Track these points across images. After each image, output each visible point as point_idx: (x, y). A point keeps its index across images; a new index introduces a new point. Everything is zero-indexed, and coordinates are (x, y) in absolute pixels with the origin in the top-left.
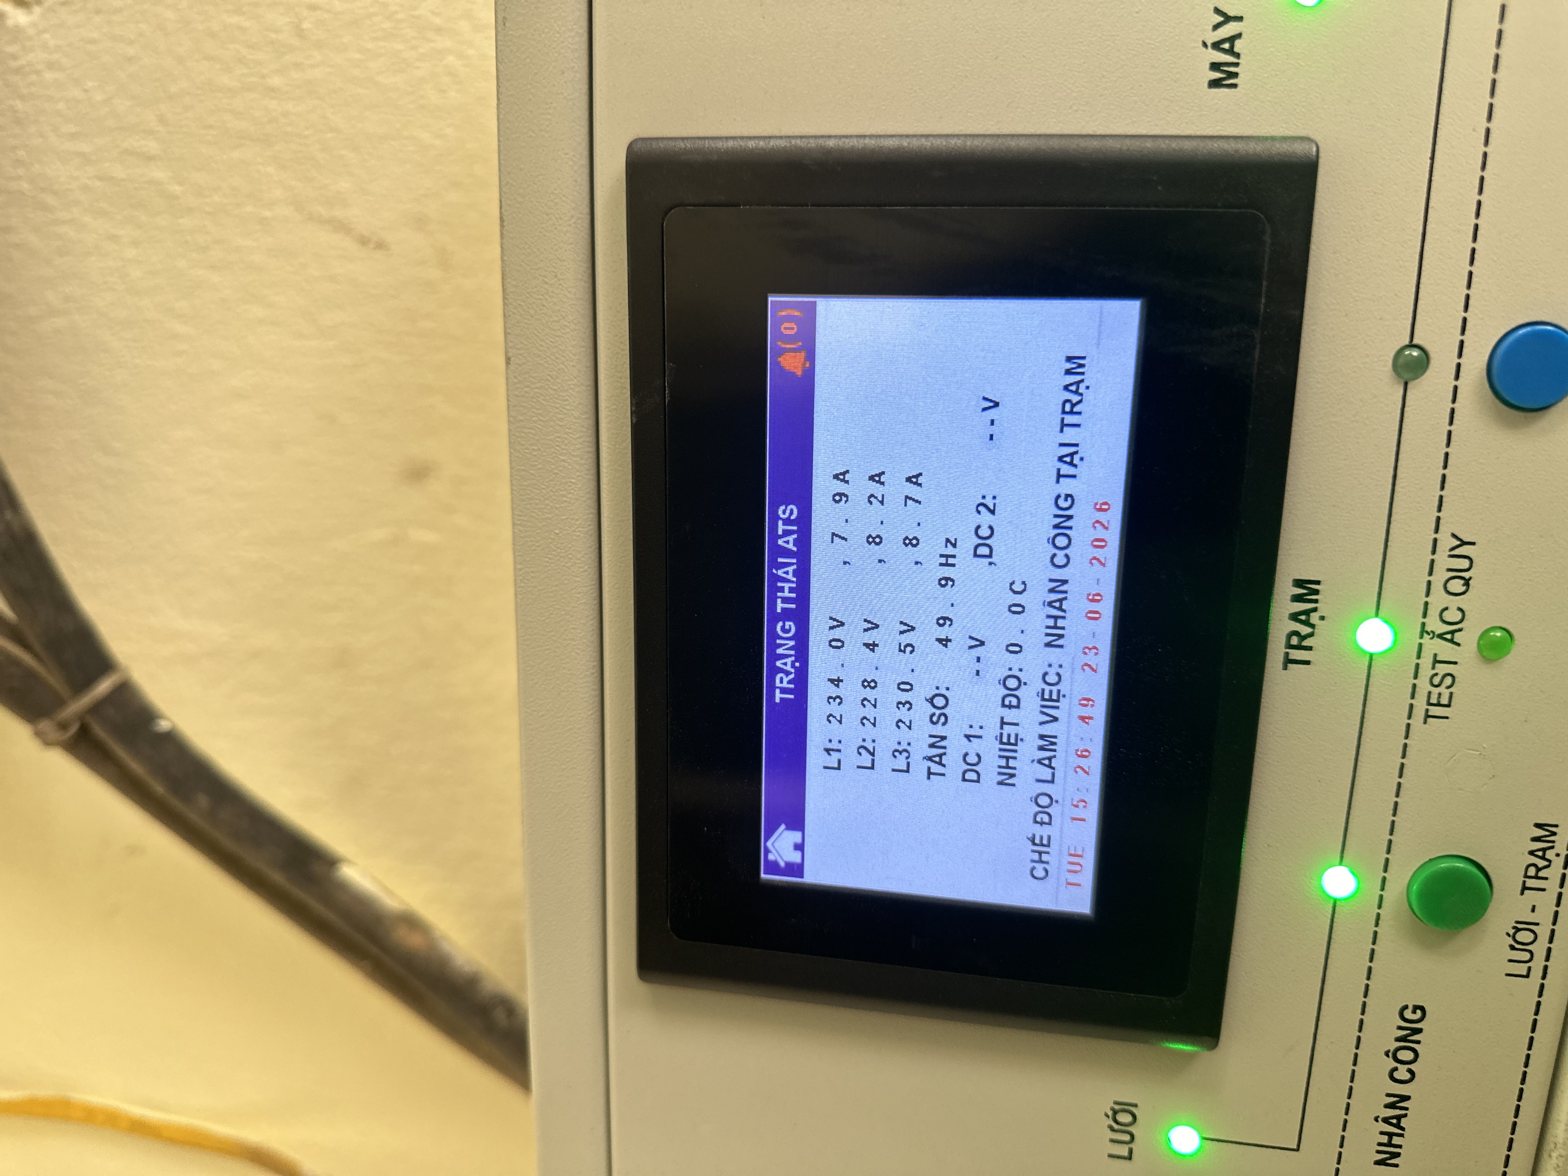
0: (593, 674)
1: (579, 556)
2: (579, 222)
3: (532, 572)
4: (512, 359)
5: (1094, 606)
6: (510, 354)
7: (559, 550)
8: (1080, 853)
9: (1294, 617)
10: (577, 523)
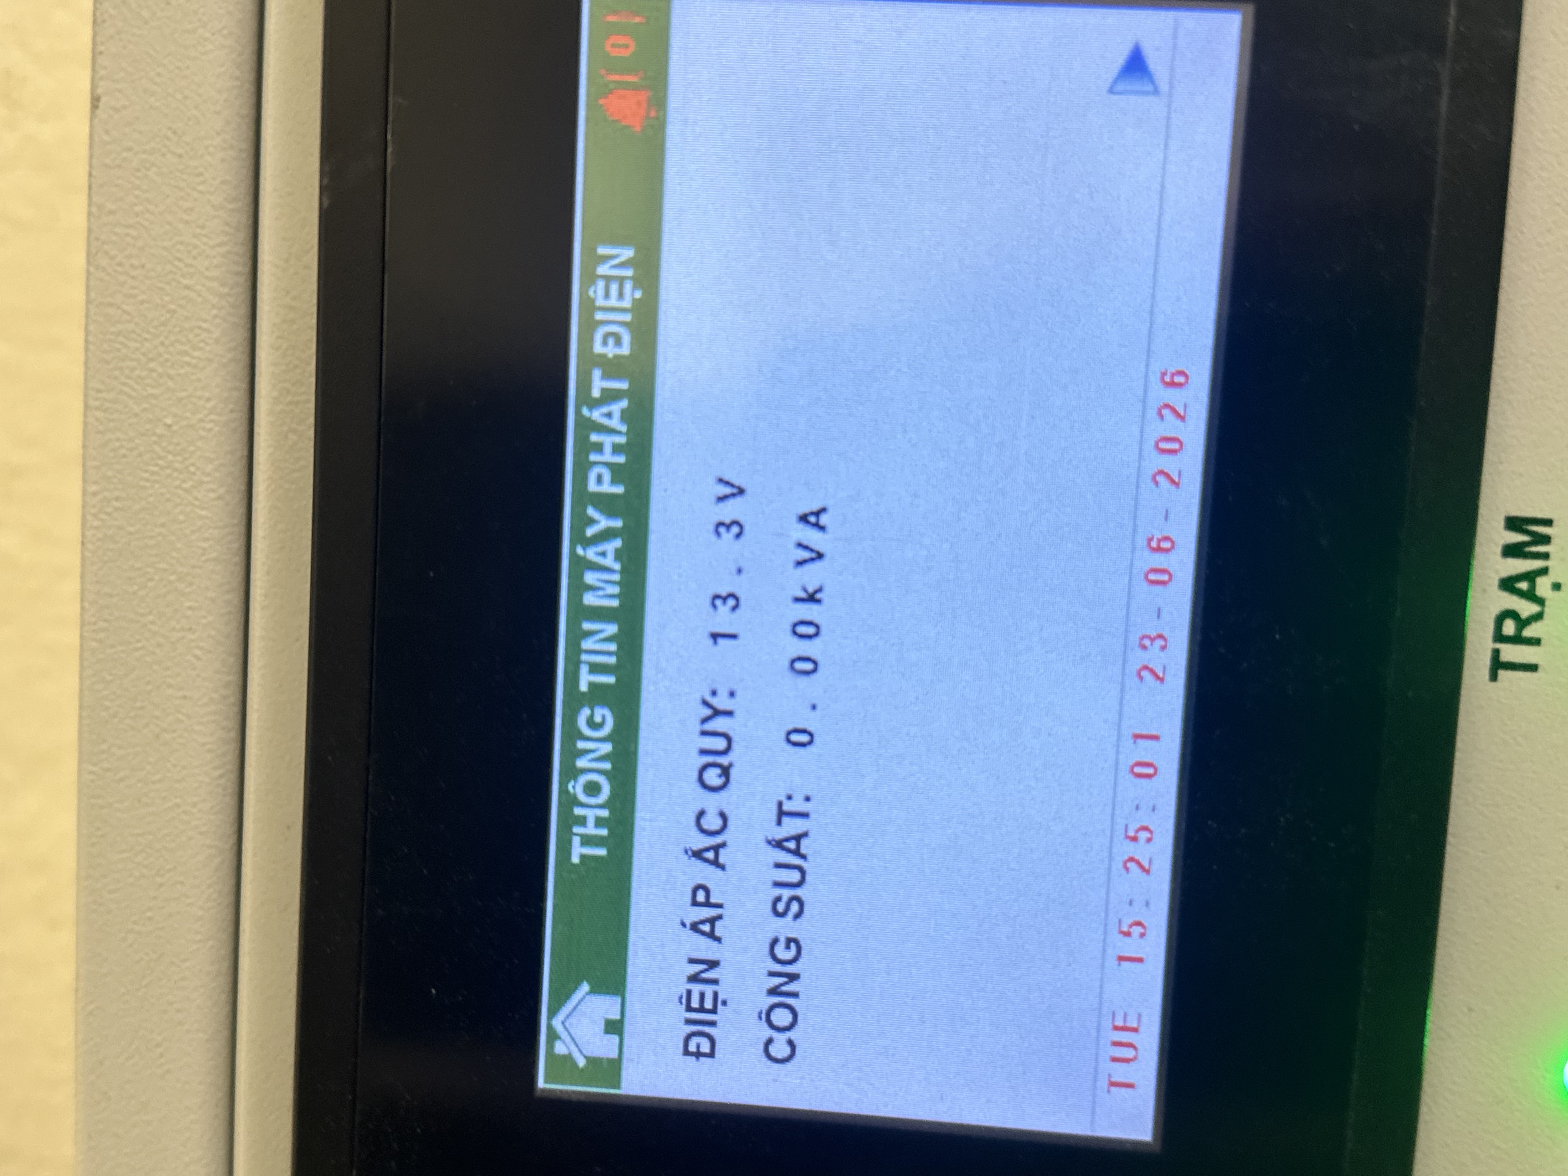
0: (225, 697)
4: (104, 99)
5: (1159, 560)
6: (99, 91)
7: (170, 457)
8: (1134, 1024)
10: (209, 405)
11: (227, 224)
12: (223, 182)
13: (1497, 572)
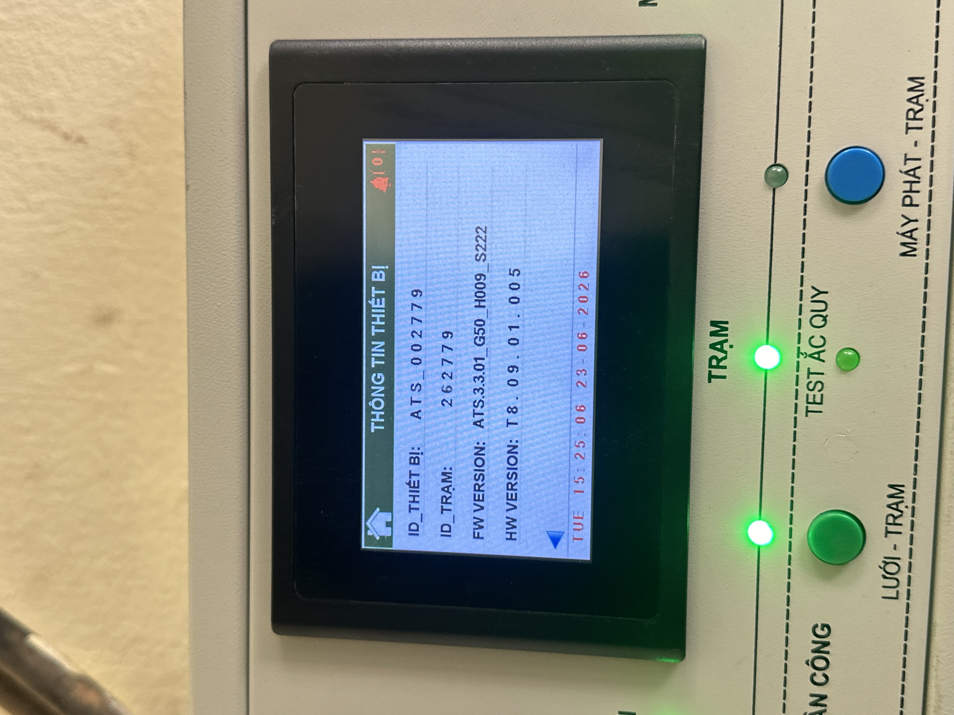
1: (234, 321)
2: (238, 95)
4: (190, 186)
5: (582, 342)
6: (189, 183)
7: (220, 317)
8: (580, 516)
9: (713, 346)
10: (233, 297)
11: (238, 231)
12: (236, 216)
13: (709, 342)
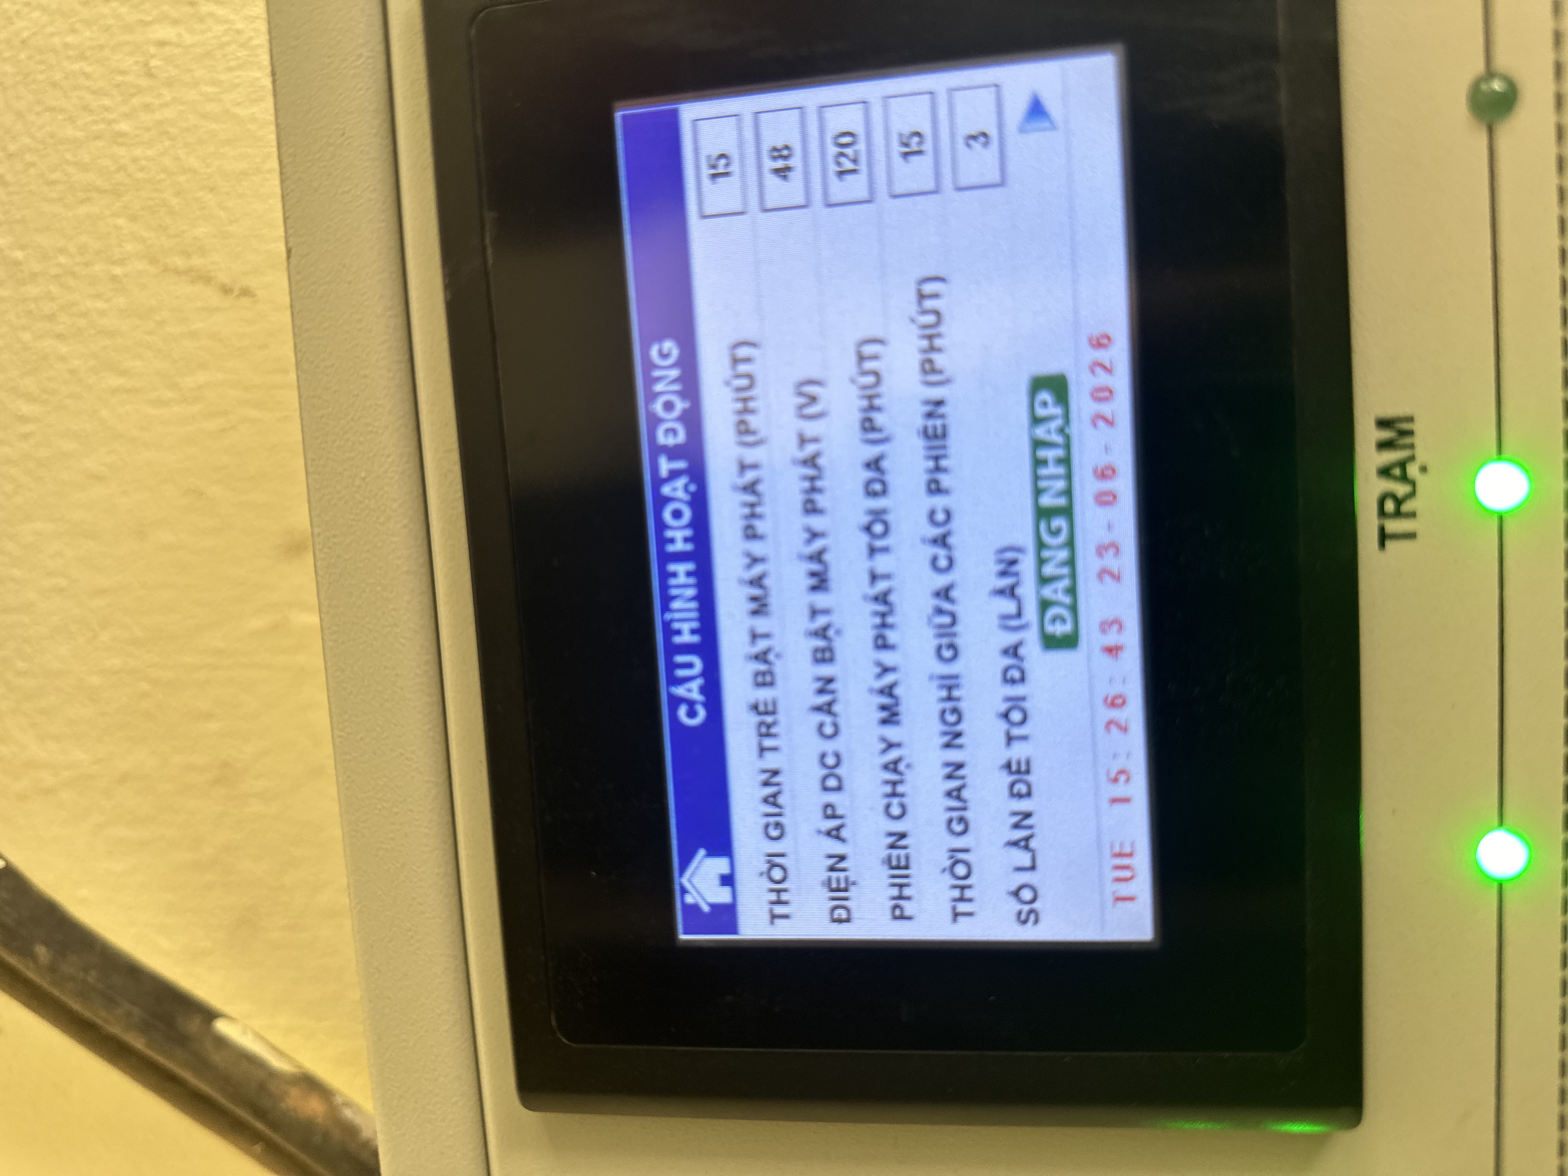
1: (395, 505)
2: (370, 61)
3: (334, 536)
4: (293, 251)
5: (1106, 485)
6: (290, 245)
7: (367, 501)
8: (1127, 850)
9: (1385, 472)
10: (390, 460)
11: (388, 327)
12: (384, 296)
13: (1375, 463)
